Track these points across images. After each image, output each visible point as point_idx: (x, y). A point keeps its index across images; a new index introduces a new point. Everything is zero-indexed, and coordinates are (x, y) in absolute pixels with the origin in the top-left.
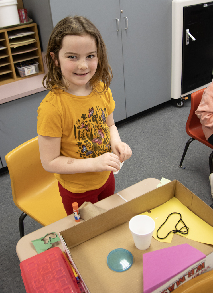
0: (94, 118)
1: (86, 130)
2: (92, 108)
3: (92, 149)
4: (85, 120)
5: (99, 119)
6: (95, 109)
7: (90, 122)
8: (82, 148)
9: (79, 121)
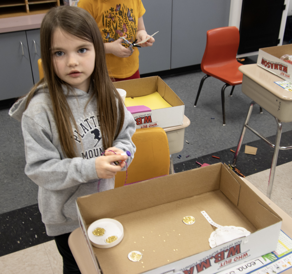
0: (121, 13)
1: (112, 20)
2: (120, 5)
3: (114, 38)
4: (113, 12)
5: (124, 15)
6: (122, 6)
7: (116, 15)
8: (107, 35)
9: (108, 12)
